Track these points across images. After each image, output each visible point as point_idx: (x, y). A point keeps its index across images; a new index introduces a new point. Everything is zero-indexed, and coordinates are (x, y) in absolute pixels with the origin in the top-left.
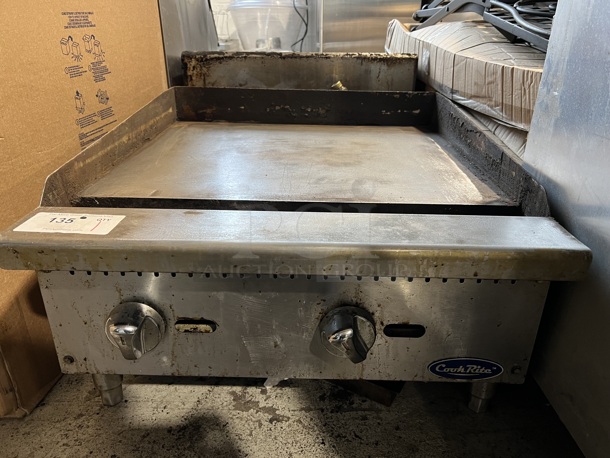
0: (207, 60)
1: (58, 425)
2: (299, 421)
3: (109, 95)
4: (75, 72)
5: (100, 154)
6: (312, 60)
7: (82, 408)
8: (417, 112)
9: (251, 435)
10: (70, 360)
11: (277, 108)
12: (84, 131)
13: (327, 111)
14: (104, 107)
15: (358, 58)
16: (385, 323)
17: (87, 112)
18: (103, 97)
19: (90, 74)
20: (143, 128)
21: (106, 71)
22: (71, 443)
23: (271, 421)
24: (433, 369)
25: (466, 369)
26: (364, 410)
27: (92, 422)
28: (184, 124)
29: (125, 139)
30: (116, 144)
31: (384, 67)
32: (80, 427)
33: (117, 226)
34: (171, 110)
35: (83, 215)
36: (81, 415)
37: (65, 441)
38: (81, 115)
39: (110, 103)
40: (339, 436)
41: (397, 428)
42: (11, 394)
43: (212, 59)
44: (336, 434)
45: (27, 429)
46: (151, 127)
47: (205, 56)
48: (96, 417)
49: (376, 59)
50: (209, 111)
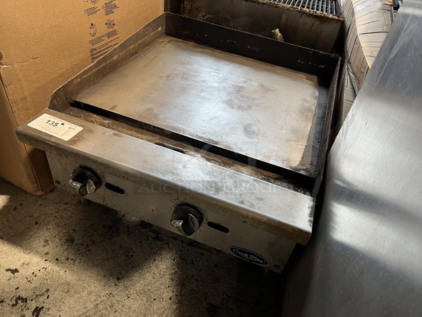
1: (55, 205)
3: (115, 22)
4: (91, 12)
5: (94, 71)
6: (266, 7)
8: (323, 67)
9: (141, 242)
10: (58, 182)
11: (228, 41)
12: (94, 47)
13: (260, 51)
14: (111, 30)
15: (299, 12)
16: (209, 221)
17: (98, 35)
18: (110, 24)
19: (103, 11)
20: (132, 47)
21: (115, 6)
22: (58, 217)
23: (154, 239)
24: (232, 249)
25: (249, 256)
26: (204, 250)
27: (71, 209)
28: (167, 39)
29: (115, 58)
30: (108, 62)
31: (317, 22)
32: (65, 209)
33: (75, 136)
34: (160, 29)
35: (64, 122)
36: (67, 203)
37: (56, 215)
38: (93, 38)
39: (115, 27)
41: (216, 266)
42: (36, 185)
44: (183, 257)
45: (41, 203)
46: (139, 45)
48: (74, 207)
49: (313, 15)
50: (185, 33)
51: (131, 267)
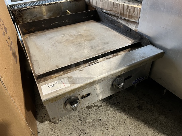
0: (21, 11)
2: (104, 105)
7: (50, 128)
8: (92, 16)
9: (97, 113)
11: (54, 23)
13: (68, 21)
14: (11, 41)
15: (69, 1)
17: (10, 45)
18: (9, 38)
19: (5, 32)
21: (6, 29)
23: (98, 108)
26: (115, 96)
27: (57, 130)
31: (77, 2)
32: (55, 132)
38: (10, 47)
39: (11, 39)
40: (114, 104)
41: (124, 97)
43: (23, 10)
47: (20, 10)
50: (32, 29)
51: (105, 122)
